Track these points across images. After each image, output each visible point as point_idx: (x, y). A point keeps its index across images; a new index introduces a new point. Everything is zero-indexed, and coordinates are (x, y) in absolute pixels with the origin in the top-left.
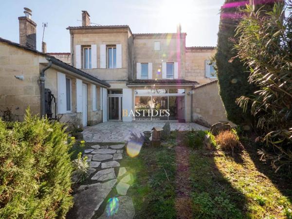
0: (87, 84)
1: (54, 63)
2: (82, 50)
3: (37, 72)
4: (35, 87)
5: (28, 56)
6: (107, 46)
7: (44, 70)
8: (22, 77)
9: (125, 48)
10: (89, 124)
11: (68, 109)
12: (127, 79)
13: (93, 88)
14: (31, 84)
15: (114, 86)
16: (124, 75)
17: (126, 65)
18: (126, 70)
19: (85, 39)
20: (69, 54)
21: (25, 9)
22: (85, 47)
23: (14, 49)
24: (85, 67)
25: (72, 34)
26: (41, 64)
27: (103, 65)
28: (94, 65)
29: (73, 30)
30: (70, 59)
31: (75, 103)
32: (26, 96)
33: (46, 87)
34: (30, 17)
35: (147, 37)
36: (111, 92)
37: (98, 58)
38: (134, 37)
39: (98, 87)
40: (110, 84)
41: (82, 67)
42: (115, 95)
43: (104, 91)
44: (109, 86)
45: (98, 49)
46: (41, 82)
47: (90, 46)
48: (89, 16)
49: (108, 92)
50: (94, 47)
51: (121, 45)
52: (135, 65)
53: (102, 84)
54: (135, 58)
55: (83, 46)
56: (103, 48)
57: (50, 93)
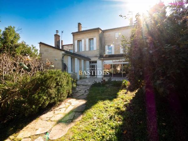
0: (79, 59)
1: (67, 53)
2: (78, 42)
3: (61, 57)
4: (61, 62)
5: (58, 51)
6: (89, 39)
7: (63, 56)
8: (57, 59)
9: (98, 39)
10: (81, 78)
11: (72, 71)
12: (99, 56)
13: (83, 61)
14: (59, 62)
15: (93, 59)
16: (97, 53)
17: (98, 48)
18: (99, 51)
19: (79, 37)
20: (72, 44)
21: (56, 31)
22: (79, 41)
23: (54, 49)
24: (79, 51)
25: (73, 36)
26: (63, 54)
27: (87, 49)
28: (83, 50)
29: (74, 34)
30: (73, 47)
31: (74, 69)
32: (58, 66)
33: (64, 62)
34: (58, 34)
35: (111, 31)
36: (91, 62)
37: (85, 46)
38: (104, 32)
39: (85, 61)
40: (91, 59)
41: (78, 51)
42: (94, 64)
43: (88, 62)
44: (90, 60)
45: (85, 41)
46: (62, 61)
47: (81, 40)
48: (81, 25)
49: (90, 62)
50: (83, 41)
51: (96, 38)
52: (104, 47)
53: (86, 59)
54: (104, 43)
55: (78, 41)
56: (87, 40)
57: (65, 65)
